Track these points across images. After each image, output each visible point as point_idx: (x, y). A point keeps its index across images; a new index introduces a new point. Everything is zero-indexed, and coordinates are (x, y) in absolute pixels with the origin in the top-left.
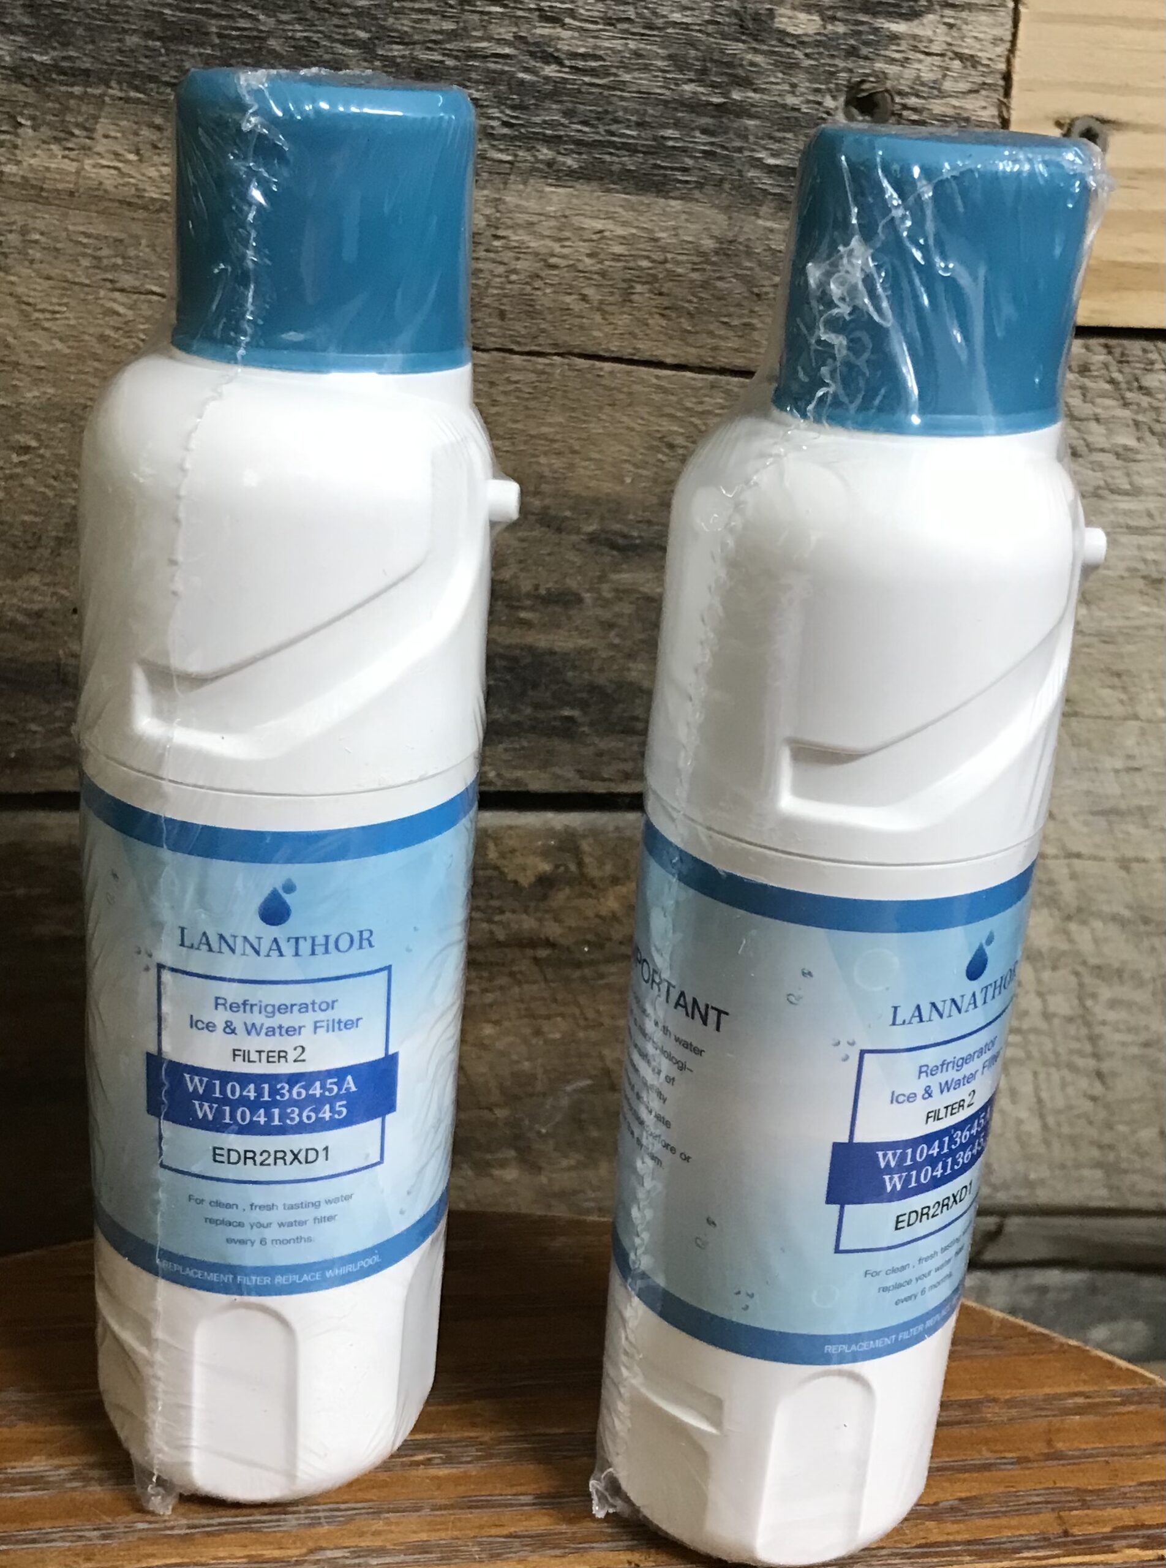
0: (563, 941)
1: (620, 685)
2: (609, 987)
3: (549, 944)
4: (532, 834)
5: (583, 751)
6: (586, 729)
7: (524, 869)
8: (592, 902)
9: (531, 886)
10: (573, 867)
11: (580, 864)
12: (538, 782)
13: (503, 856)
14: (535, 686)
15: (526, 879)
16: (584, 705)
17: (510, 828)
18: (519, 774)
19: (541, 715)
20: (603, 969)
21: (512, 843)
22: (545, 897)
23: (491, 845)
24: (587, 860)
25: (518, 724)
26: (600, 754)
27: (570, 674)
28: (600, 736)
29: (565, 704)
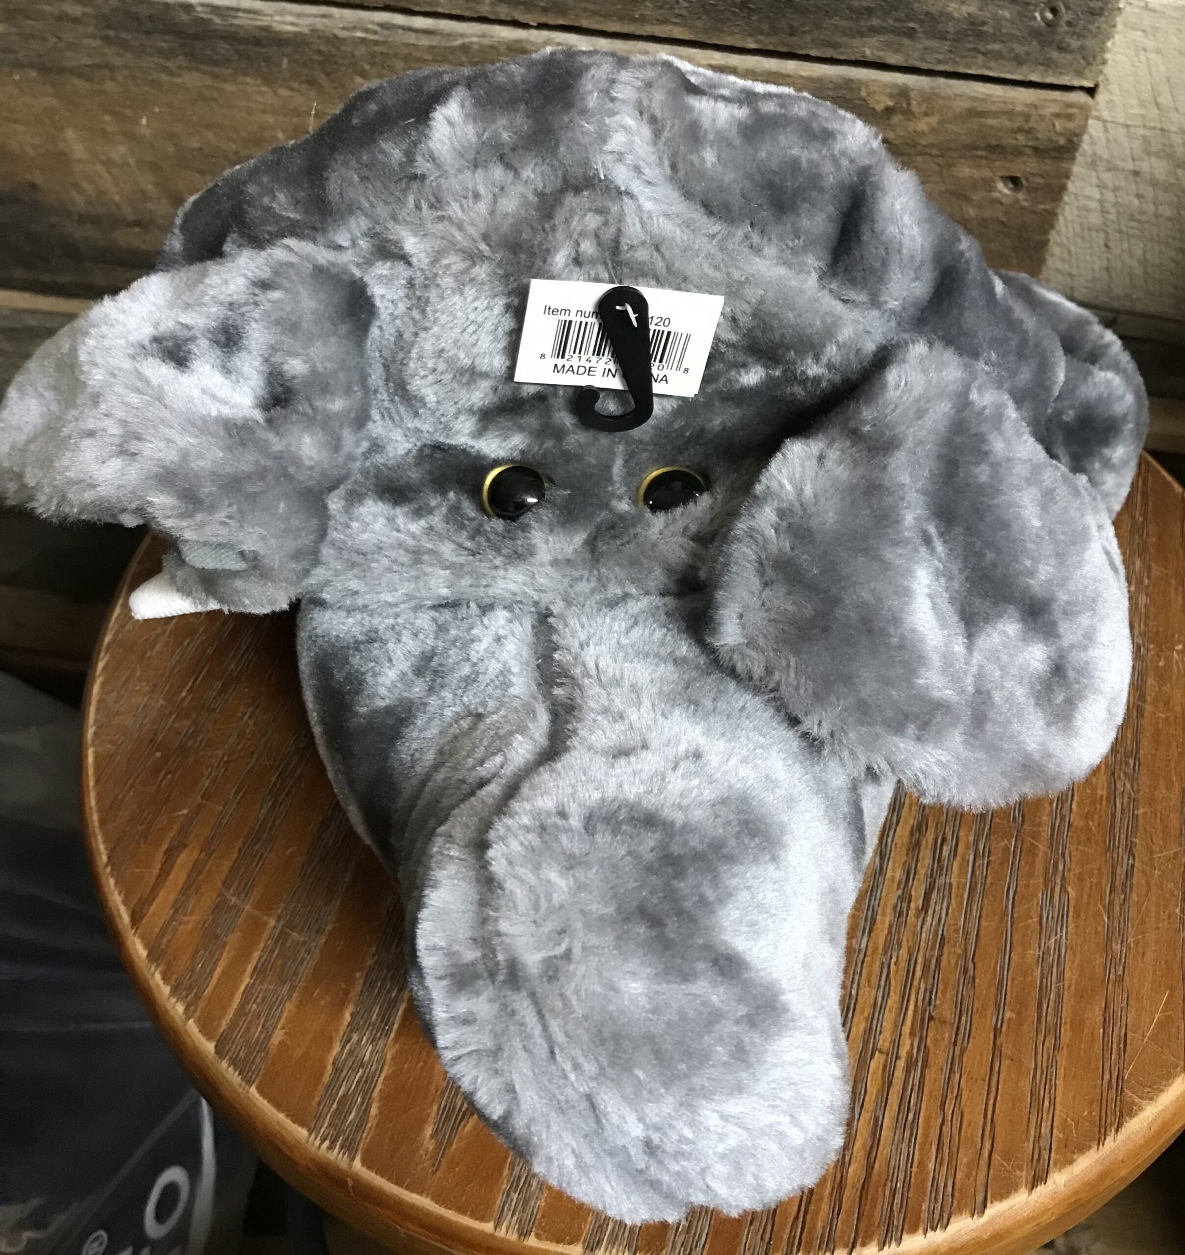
0: (894, 142)
1: (942, 14)
4: (886, 85)
5: (917, 46)
6: (921, 35)
7: (878, 102)
8: (910, 123)
9: (882, 111)
10: (905, 105)
11: (909, 104)
12: (893, 59)
13: (869, 95)
14: (896, 9)
15: (879, 107)
16: (921, 22)
17: (875, 81)
18: (882, 54)
19: (898, 24)
21: (876, 89)
22: (889, 118)
23: (863, 89)
24: (913, 102)
25: (884, 28)
26: (927, 49)
27: (916, 5)
28: (928, 38)
29: (911, 20)
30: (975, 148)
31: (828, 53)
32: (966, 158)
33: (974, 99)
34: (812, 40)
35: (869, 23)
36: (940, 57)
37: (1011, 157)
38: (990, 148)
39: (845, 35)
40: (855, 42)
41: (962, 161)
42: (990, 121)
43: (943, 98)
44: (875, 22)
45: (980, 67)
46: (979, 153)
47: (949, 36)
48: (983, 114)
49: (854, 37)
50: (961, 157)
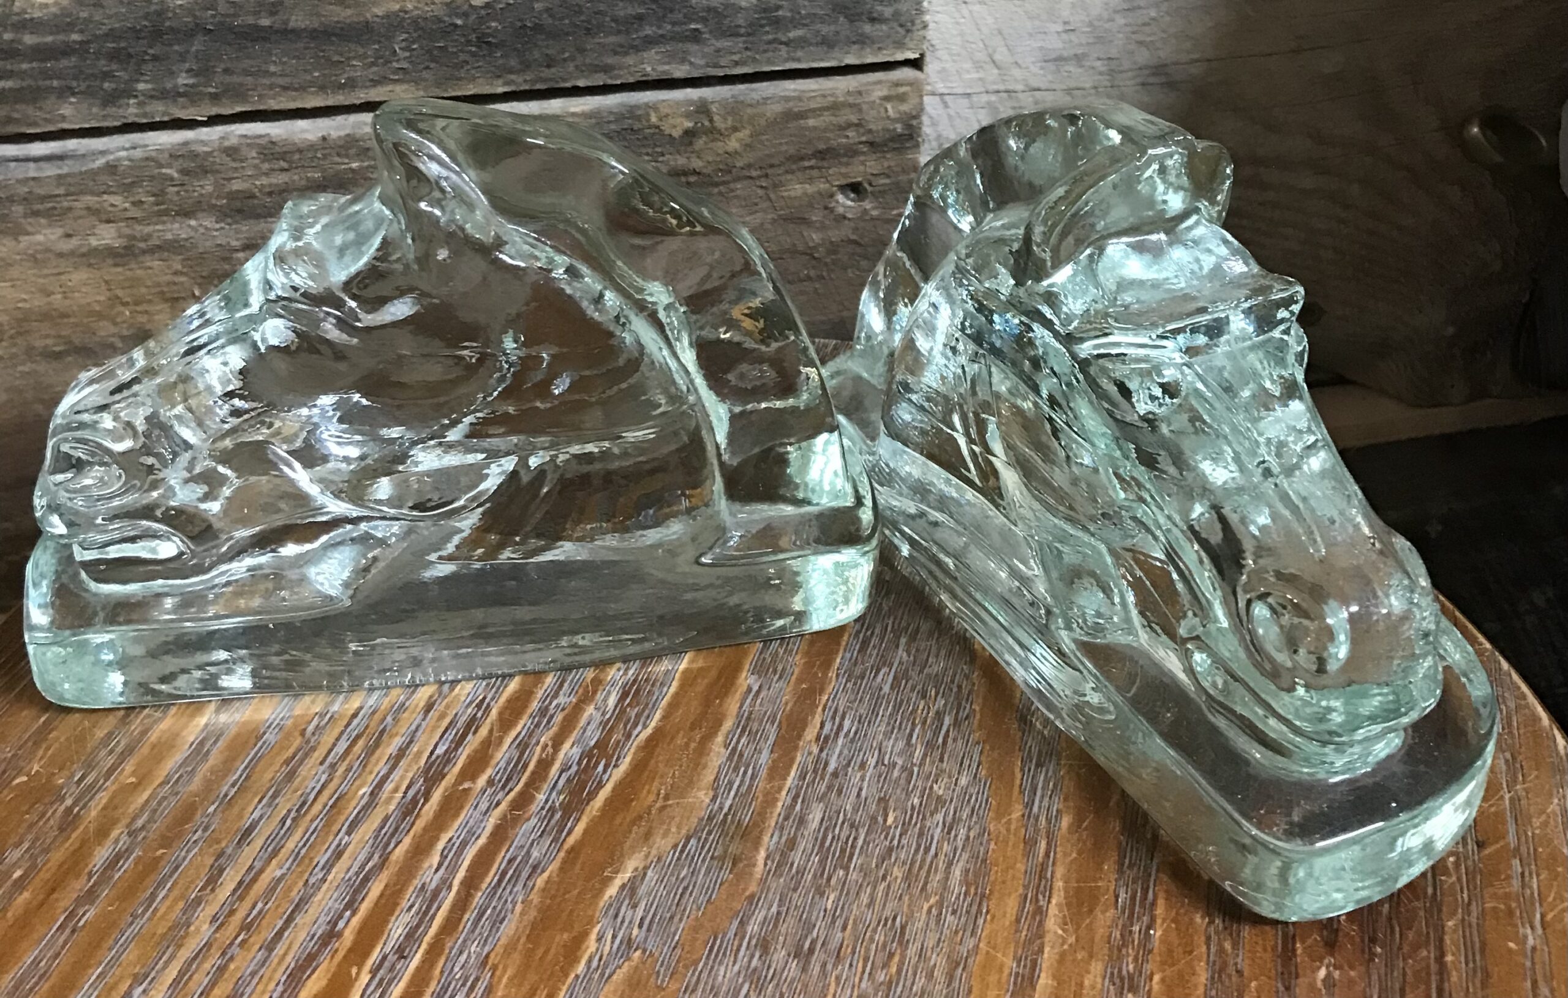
0: (704, 171)
2: (736, 197)
3: (695, 172)
4: (678, 103)
5: (706, 50)
6: (707, 36)
7: (675, 127)
8: (720, 144)
9: (681, 137)
10: (707, 123)
11: (711, 121)
12: (680, 71)
13: (661, 119)
14: (672, 11)
15: (676, 133)
16: (704, 20)
17: (664, 104)
18: (667, 67)
19: (677, 29)
20: (732, 186)
21: (664, 110)
22: (691, 143)
23: (652, 114)
24: (716, 118)
25: (662, 36)
26: (718, 51)
28: (717, 39)
29: (692, 21)
30: (802, 159)
31: (599, 80)
32: (793, 172)
33: (787, 99)
34: (577, 67)
35: (642, 34)
36: (736, 58)
37: (845, 160)
38: (821, 155)
39: (616, 53)
40: (630, 60)
41: (789, 177)
42: (811, 122)
43: (751, 105)
44: (648, 31)
45: (787, 60)
46: (807, 164)
47: (743, 31)
48: (802, 115)
49: (626, 54)
50: (787, 172)
